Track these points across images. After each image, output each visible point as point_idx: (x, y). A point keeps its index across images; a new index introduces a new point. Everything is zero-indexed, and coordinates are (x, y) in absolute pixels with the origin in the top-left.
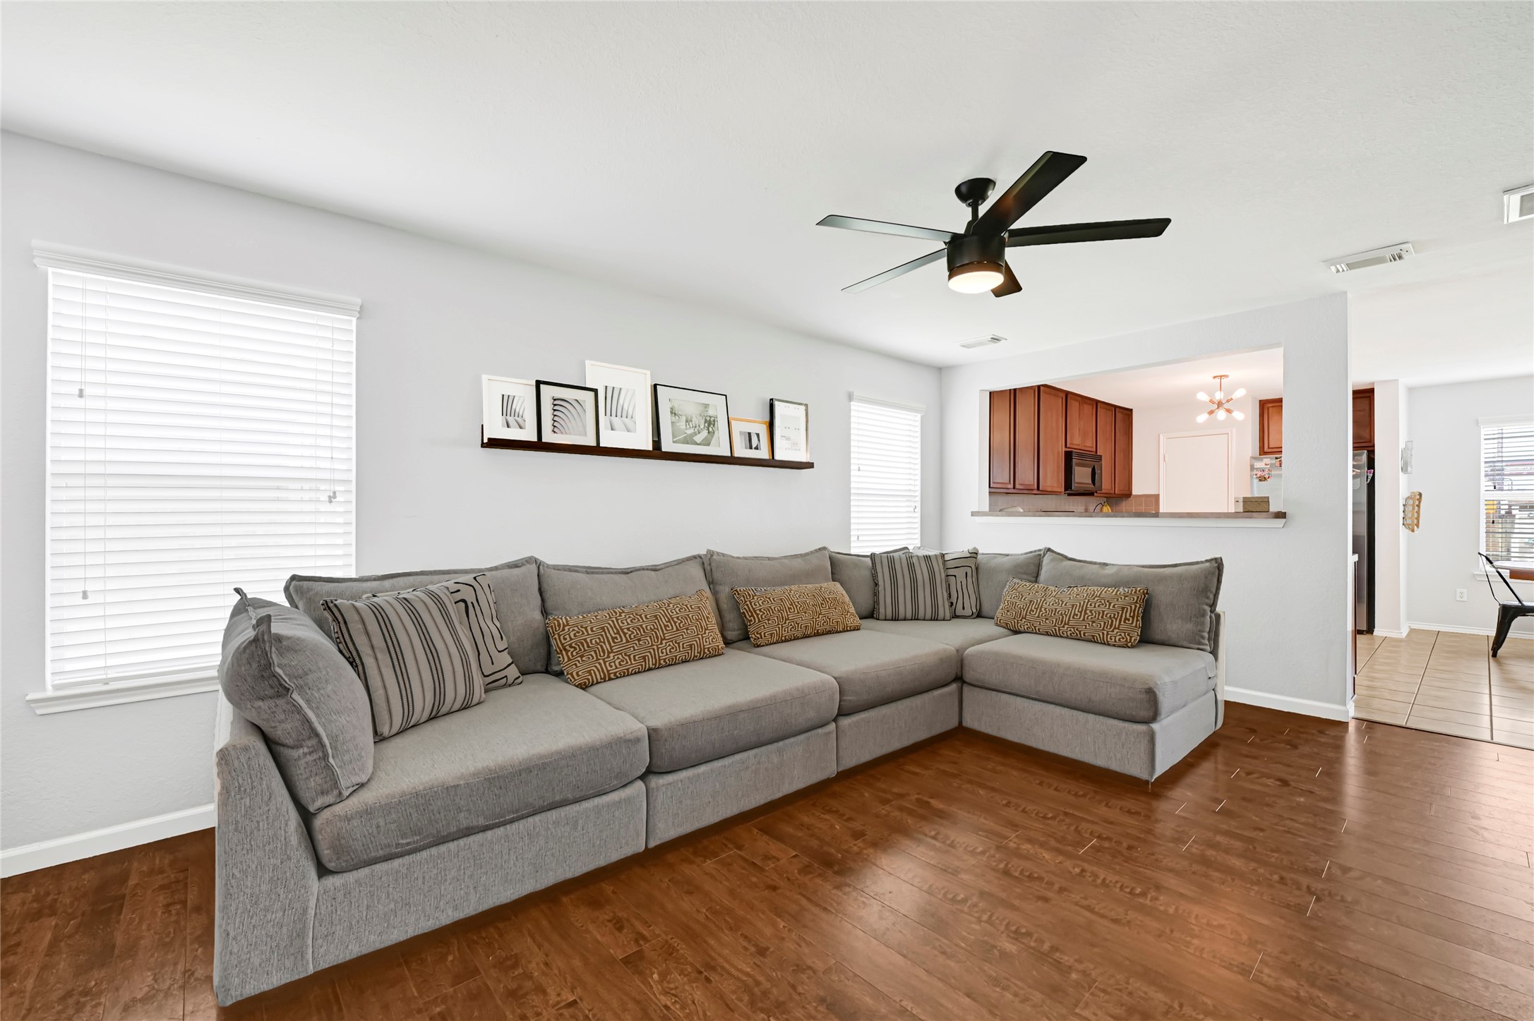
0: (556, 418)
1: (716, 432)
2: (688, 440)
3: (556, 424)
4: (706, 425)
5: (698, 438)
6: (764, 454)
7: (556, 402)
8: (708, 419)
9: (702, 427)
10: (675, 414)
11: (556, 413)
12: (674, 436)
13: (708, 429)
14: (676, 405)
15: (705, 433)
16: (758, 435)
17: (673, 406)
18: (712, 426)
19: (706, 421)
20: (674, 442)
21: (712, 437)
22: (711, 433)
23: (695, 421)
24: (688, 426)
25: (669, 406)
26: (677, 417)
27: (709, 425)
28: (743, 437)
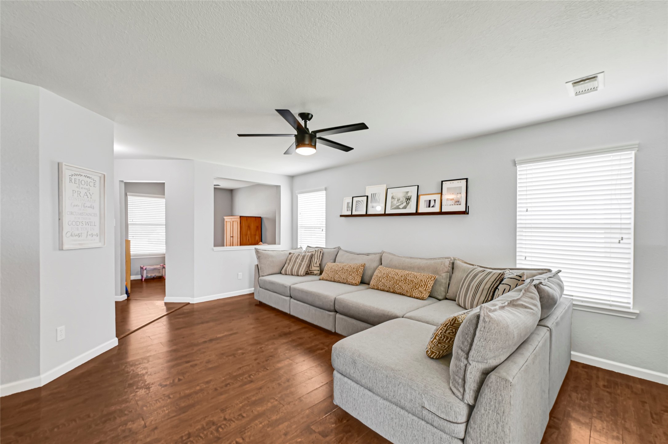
0: (356, 207)
1: (410, 203)
2: (398, 208)
3: (356, 209)
4: (406, 200)
5: (401, 207)
6: (437, 209)
7: (357, 202)
8: (407, 198)
9: (404, 201)
10: (393, 198)
11: (357, 205)
12: (391, 207)
13: (407, 202)
14: (394, 195)
15: (405, 204)
16: (435, 200)
17: (393, 195)
18: (409, 200)
19: (406, 198)
20: (391, 209)
21: (408, 205)
22: (408, 204)
23: (401, 199)
24: (398, 202)
25: (391, 195)
26: (394, 199)
27: (407, 200)
28: (426, 202)
